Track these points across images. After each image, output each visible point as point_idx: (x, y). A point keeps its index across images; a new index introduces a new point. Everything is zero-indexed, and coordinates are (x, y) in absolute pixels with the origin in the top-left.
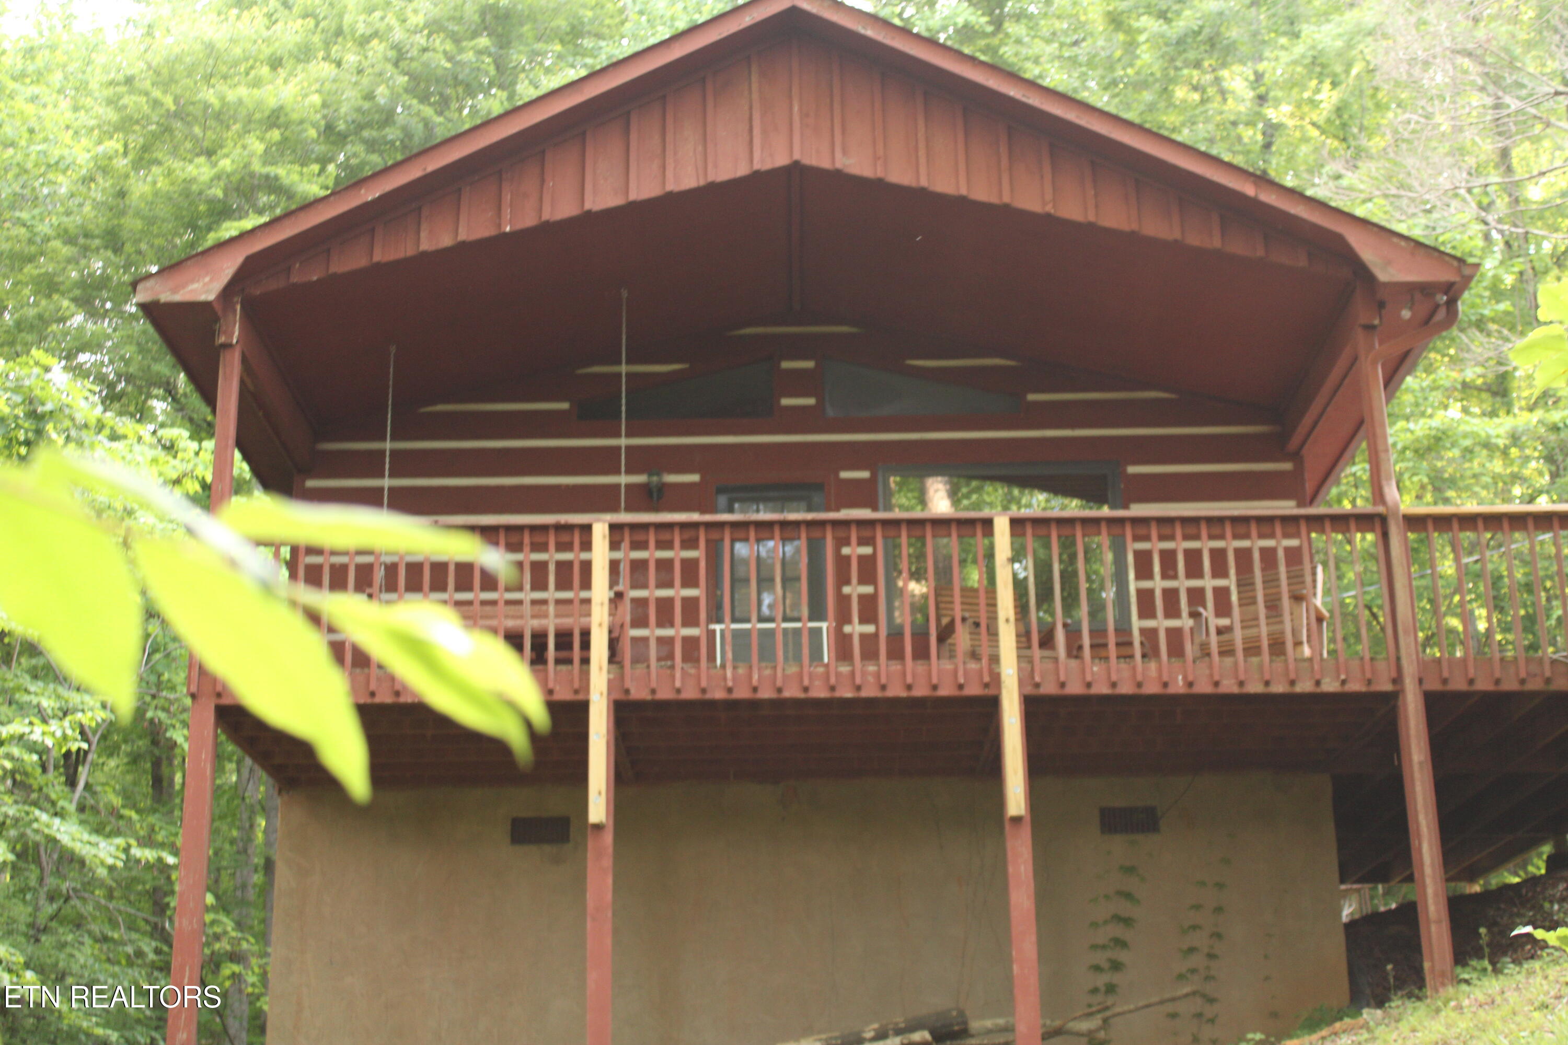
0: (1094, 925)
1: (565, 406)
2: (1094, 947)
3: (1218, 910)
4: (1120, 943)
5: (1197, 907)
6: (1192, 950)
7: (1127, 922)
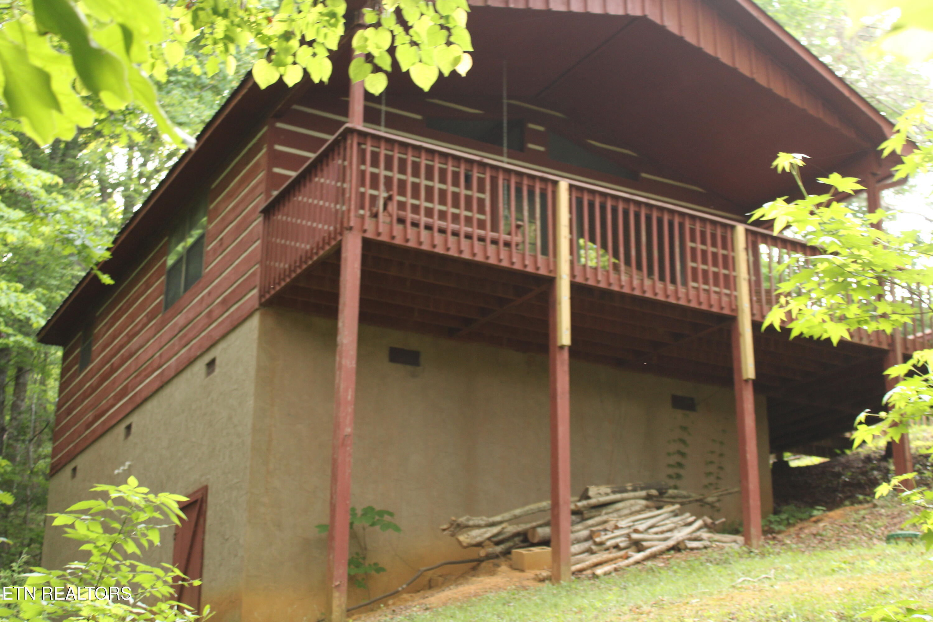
0: (669, 454)
1: (419, 117)
2: (669, 466)
3: (721, 455)
4: (680, 465)
5: (712, 452)
6: (710, 474)
7: (683, 455)
